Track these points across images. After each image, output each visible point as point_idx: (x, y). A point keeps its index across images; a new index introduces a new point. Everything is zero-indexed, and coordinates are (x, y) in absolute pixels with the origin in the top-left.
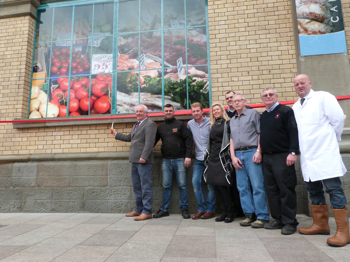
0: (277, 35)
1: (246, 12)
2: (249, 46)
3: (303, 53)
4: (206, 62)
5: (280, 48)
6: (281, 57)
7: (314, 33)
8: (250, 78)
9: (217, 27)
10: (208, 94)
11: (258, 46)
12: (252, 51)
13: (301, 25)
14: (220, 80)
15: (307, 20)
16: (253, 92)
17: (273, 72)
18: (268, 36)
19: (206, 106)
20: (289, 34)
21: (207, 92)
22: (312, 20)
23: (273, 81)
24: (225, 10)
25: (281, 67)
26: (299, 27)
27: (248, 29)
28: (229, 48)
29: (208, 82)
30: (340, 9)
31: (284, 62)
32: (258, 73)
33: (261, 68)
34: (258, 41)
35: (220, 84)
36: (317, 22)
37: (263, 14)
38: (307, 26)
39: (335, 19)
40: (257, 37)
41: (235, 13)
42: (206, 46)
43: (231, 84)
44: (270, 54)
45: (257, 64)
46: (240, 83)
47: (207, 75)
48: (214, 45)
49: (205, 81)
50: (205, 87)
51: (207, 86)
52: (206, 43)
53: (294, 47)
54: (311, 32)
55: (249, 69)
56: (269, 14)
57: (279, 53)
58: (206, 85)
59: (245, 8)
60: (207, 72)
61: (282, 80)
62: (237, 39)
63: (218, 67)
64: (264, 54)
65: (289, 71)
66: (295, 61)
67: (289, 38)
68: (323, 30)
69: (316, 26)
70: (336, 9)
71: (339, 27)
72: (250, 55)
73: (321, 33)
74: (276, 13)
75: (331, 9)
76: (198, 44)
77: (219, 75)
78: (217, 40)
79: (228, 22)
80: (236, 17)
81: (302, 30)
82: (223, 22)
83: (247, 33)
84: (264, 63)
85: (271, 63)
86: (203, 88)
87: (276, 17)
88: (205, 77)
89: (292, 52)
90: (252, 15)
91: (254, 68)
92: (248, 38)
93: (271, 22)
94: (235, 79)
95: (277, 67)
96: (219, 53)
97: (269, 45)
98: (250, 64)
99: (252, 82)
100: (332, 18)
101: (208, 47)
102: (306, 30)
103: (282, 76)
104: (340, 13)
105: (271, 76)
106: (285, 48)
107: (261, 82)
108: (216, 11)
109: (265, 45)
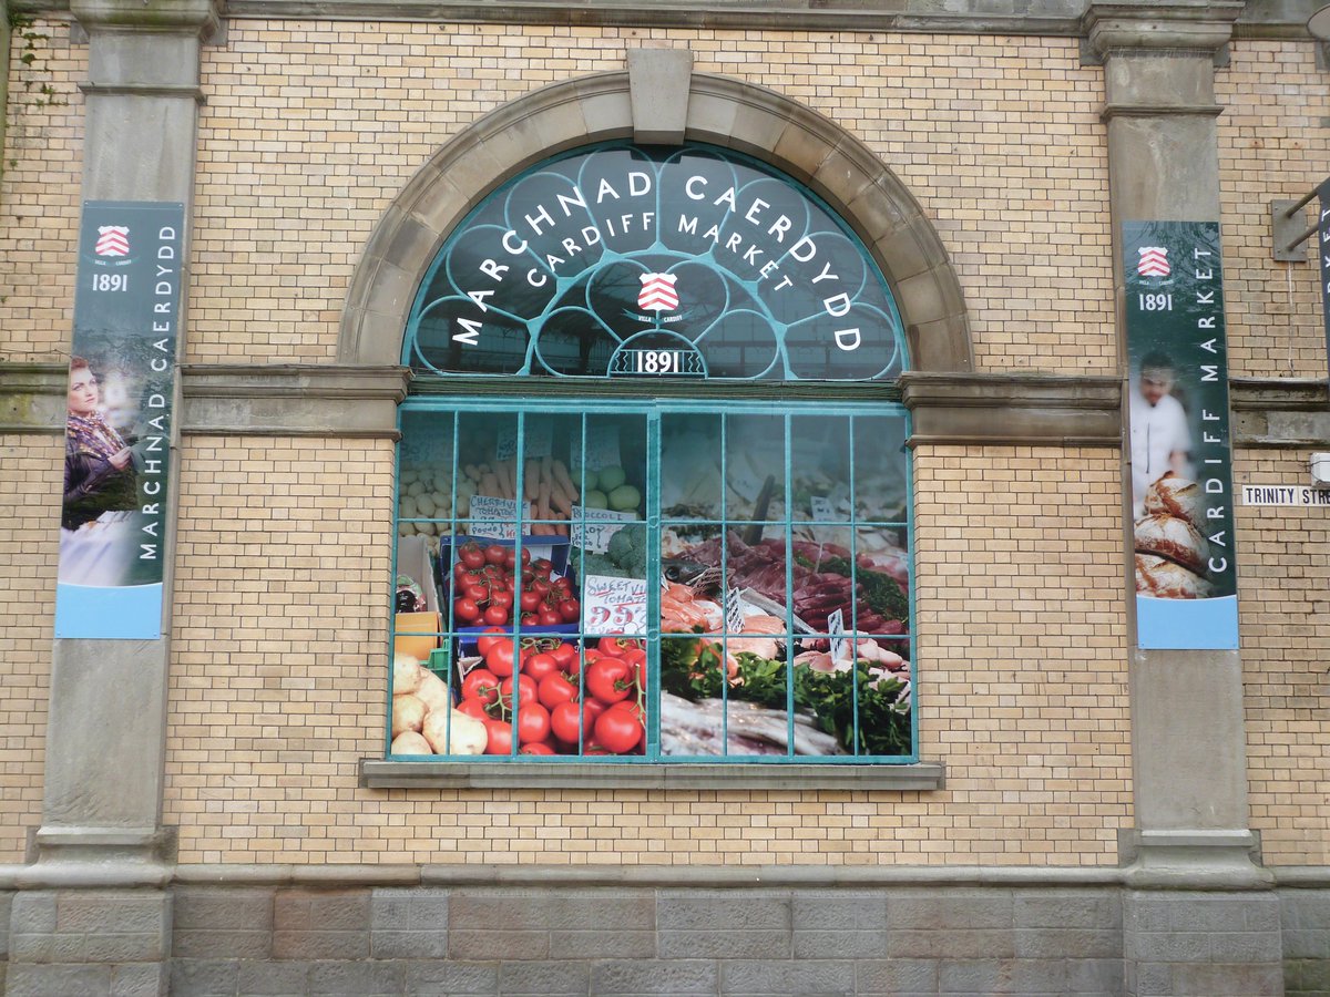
0: (1087, 582)
1: (1015, 510)
2: (1018, 606)
3: (1145, 641)
4: (905, 628)
5: (1092, 617)
6: (1094, 641)
7: (1172, 594)
8: (1017, 689)
9: (941, 545)
10: (908, 715)
11: (1039, 606)
12: (1026, 617)
13: (1142, 570)
14: (944, 689)
15: (1157, 560)
16: (1022, 725)
17: (1071, 677)
18: (1066, 582)
19: (903, 749)
20: (1115, 583)
21: (906, 710)
22: (1168, 559)
23: (1071, 701)
24: (962, 498)
25: (1093, 666)
26: (1139, 575)
27: (1018, 557)
28: (969, 605)
29: (909, 685)
30: (1229, 539)
31: (1100, 653)
32: (1037, 676)
33: (1046, 665)
34: (1042, 594)
35: (944, 701)
36: (1178, 567)
37: (1054, 522)
38: (1156, 575)
39: (1218, 564)
40: (1038, 582)
41: (987, 509)
42: (905, 584)
43: (972, 700)
44: (1068, 629)
45: (1036, 653)
46: (993, 701)
47: (907, 665)
48: (932, 593)
49: (901, 681)
50: (900, 697)
51: (907, 695)
52: (905, 574)
53: (1123, 618)
54: (1164, 592)
55: (1014, 665)
56: (1071, 522)
57: (1087, 629)
58: (904, 693)
59: (1011, 498)
60: (906, 657)
61: (1092, 701)
62: (989, 581)
63: (942, 652)
64: (1054, 629)
65: (1107, 678)
66: (1123, 653)
67: (1112, 594)
68: (1190, 589)
69: (1176, 576)
70: (1222, 539)
71: (1223, 585)
72: (1019, 629)
73: (1185, 594)
74: (1088, 523)
75: (1212, 539)
76: (884, 576)
77: (943, 676)
78: (940, 581)
79: (968, 533)
80: (990, 521)
81: (1144, 584)
82: (956, 533)
83: (1013, 570)
84: (1052, 653)
85: (1068, 653)
86: (897, 701)
87: (1086, 534)
88: (900, 670)
89: (1119, 629)
90: (1028, 521)
91: (1028, 665)
92: (1017, 582)
93: (1074, 546)
94: (982, 689)
95: (1082, 665)
96: (943, 616)
97: (1068, 606)
98: (1019, 653)
99: (1022, 701)
100: (1212, 560)
101: (910, 587)
102: (1153, 585)
103: (1094, 689)
104: (1229, 550)
105: (1066, 689)
106: (1104, 618)
107: (1042, 701)
108: (941, 498)
109: (1057, 606)
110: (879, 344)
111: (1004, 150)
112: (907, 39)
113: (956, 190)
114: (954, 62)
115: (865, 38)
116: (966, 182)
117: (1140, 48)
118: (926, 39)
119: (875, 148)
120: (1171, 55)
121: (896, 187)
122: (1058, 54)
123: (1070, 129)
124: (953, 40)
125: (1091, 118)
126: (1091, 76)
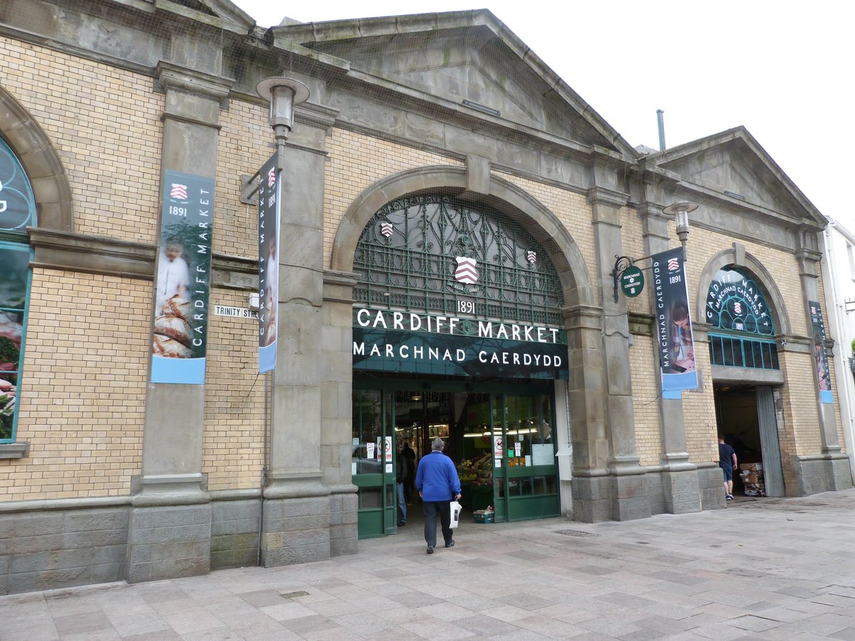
0: (127, 348)
1: (90, 307)
2: (86, 358)
3: (154, 379)
4: (15, 368)
5: (128, 366)
6: (128, 378)
7: (172, 355)
8: (80, 402)
9: (42, 323)
10: (12, 416)
11: (99, 358)
12: (89, 364)
13: (157, 343)
14: (34, 401)
15: (166, 338)
16: (81, 421)
17: (113, 396)
18: (115, 347)
19: (6, 435)
20: (143, 348)
21: (11, 413)
22: (172, 338)
23: (111, 409)
24: (58, 298)
25: (126, 391)
26: (155, 345)
27: (89, 332)
28: (55, 356)
29: (14, 399)
30: (204, 330)
31: (131, 384)
32: (93, 396)
33: (98, 390)
34: (100, 352)
35: (34, 408)
36: (177, 342)
37: (113, 315)
38: (164, 345)
39: (197, 342)
40: (99, 346)
41: (73, 306)
42: (18, 343)
43: (51, 408)
44: (113, 371)
45: (94, 383)
46: (65, 408)
47: (15, 388)
48: (33, 348)
49: (9, 396)
50: (8, 406)
51: (12, 405)
52: (19, 337)
53: (146, 367)
54: (168, 354)
55: (81, 390)
56: (122, 316)
57: (125, 372)
58: (10, 403)
59: (88, 301)
60: (14, 383)
61: (124, 409)
62: (70, 344)
63: (35, 381)
64: (105, 371)
65: (134, 397)
66: (144, 385)
67: (141, 354)
68: (182, 353)
69: (175, 347)
70: (201, 330)
71: (200, 352)
72: (85, 370)
73: (179, 356)
74: (131, 317)
75: (196, 329)
76: (6, 338)
77: (34, 394)
78: (38, 342)
79: (59, 317)
80: (74, 312)
81: (158, 350)
82: (53, 317)
83: (86, 339)
84: (103, 383)
85: (113, 384)
86: (5, 408)
87: (130, 323)
88: (9, 391)
89: (143, 372)
90: (97, 314)
91: (88, 389)
92: (87, 345)
93: (121, 328)
94: (59, 402)
95: (120, 390)
96: (38, 361)
97: (115, 359)
98: (83, 383)
99: (82, 408)
100: (195, 340)
101: (22, 345)
102: (162, 350)
103: (125, 403)
104: (204, 336)
105: (110, 402)
106: (135, 366)
107: (95, 409)
108: (44, 297)
109: (109, 359)
110: (19, 211)
111: (105, 123)
112: (54, 53)
113: (75, 137)
114: (81, 72)
115: (28, 46)
116: (80, 134)
117: (183, 89)
118: (67, 57)
119: (26, 105)
120: (199, 96)
121: (35, 128)
122: (142, 84)
123: (144, 121)
124: (82, 61)
125: (156, 118)
126: (159, 98)
